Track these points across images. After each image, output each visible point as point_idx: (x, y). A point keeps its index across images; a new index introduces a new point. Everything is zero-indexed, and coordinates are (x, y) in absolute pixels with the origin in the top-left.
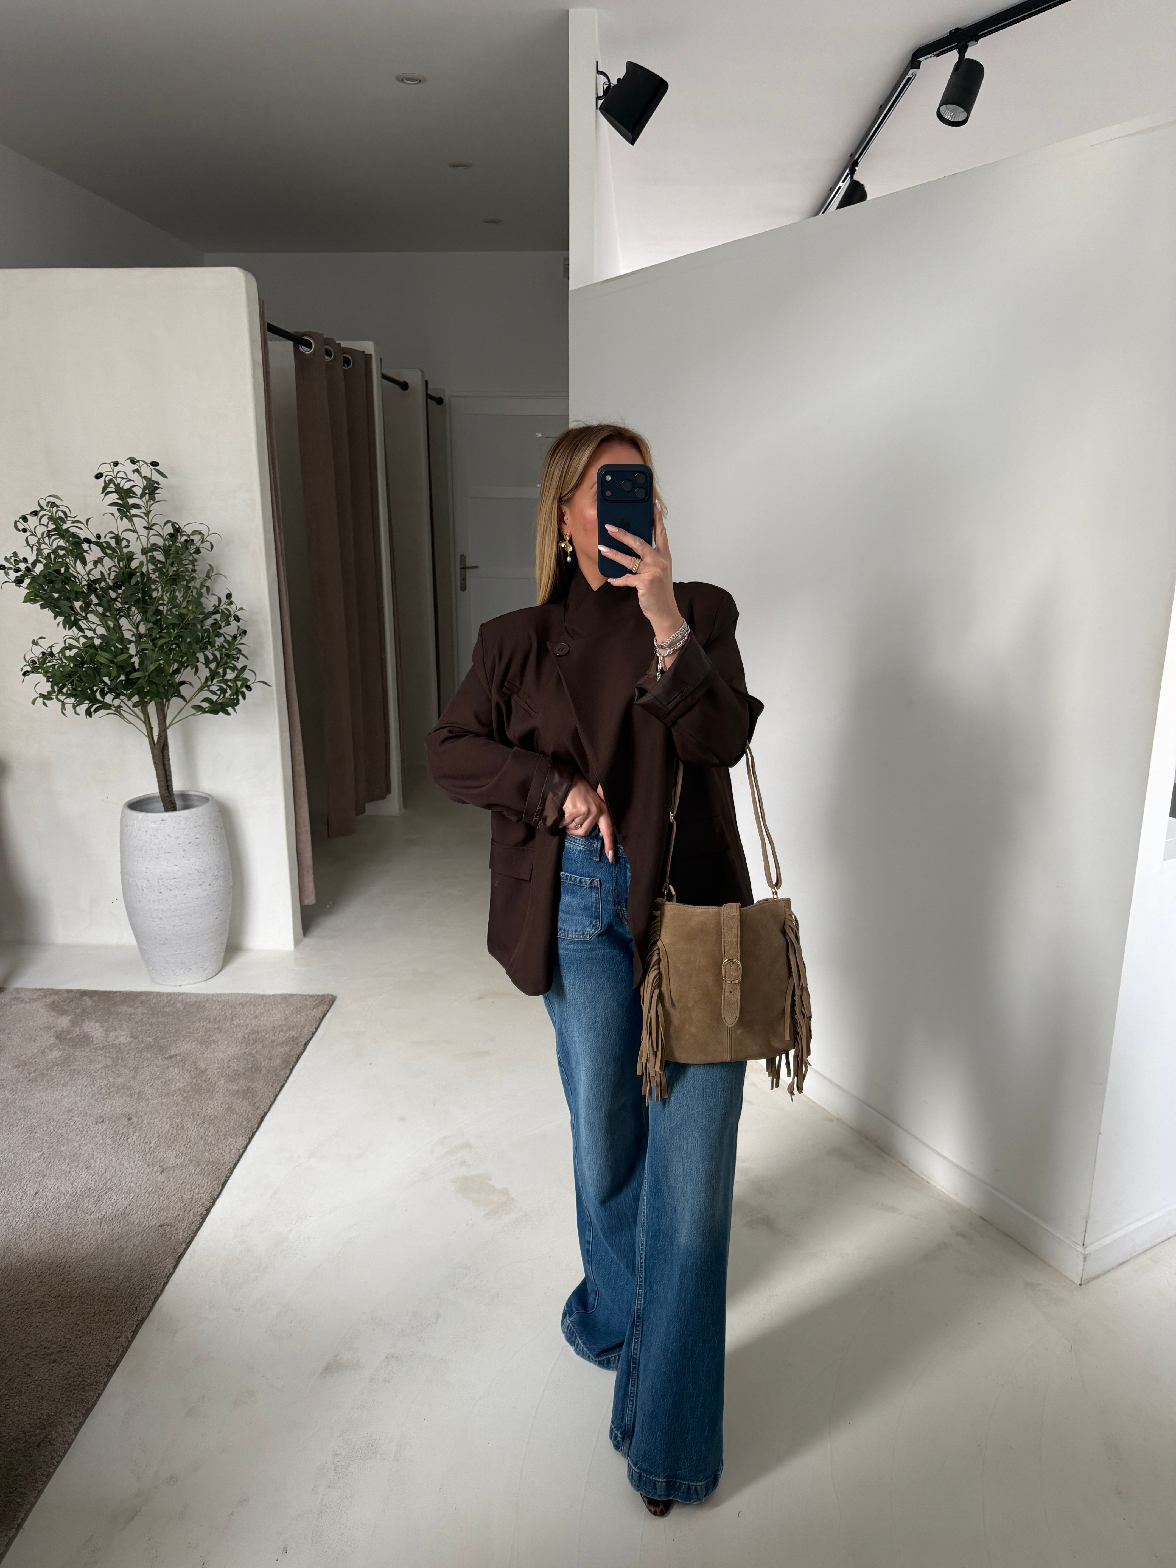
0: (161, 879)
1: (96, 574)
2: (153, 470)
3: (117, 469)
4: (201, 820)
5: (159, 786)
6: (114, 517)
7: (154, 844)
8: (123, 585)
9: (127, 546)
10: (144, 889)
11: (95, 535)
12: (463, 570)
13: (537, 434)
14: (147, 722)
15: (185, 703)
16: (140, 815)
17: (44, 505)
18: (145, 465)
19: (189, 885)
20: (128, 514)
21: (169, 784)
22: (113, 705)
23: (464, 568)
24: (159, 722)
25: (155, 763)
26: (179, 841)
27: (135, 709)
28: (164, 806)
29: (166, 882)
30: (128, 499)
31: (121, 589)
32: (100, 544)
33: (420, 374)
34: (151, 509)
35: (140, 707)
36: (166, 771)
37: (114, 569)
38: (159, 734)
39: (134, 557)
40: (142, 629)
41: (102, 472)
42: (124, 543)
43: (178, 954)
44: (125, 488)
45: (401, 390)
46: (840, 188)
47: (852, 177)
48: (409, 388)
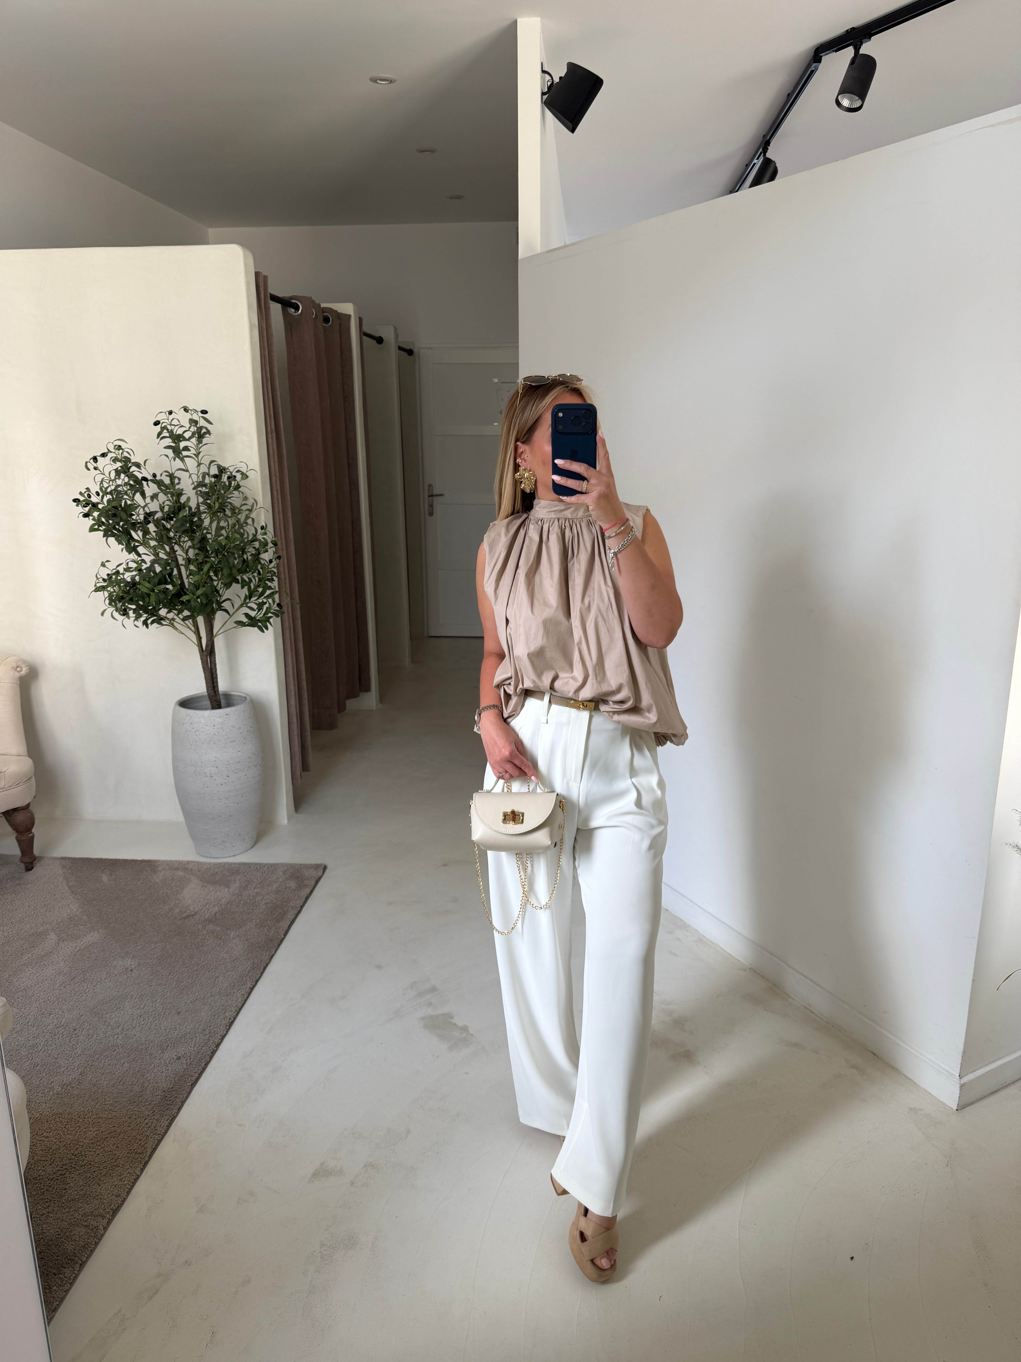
1: (154, 506)
2: (201, 418)
3: (171, 417)
4: (240, 717)
5: (207, 687)
6: (168, 458)
8: (174, 517)
9: (179, 483)
11: (152, 475)
12: (431, 498)
14: (196, 632)
15: (229, 616)
16: (190, 712)
17: (112, 449)
18: (195, 413)
20: (180, 455)
21: (215, 685)
22: (168, 619)
23: (431, 496)
24: (206, 633)
25: (203, 667)
27: (186, 622)
28: (211, 704)
30: (180, 443)
31: (172, 520)
32: (156, 482)
33: (392, 329)
34: (200, 451)
35: (190, 620)
36: (212, 674)
37: (168, 503)
38: (207, 643)
39: (183, 493)
40: (191, 553)
41: (159, 420)
42: (176, 481)
44: (177, 434)
45: (377, 345)
46: (755, 164)
47: (765, 155)
48: (384, 342)
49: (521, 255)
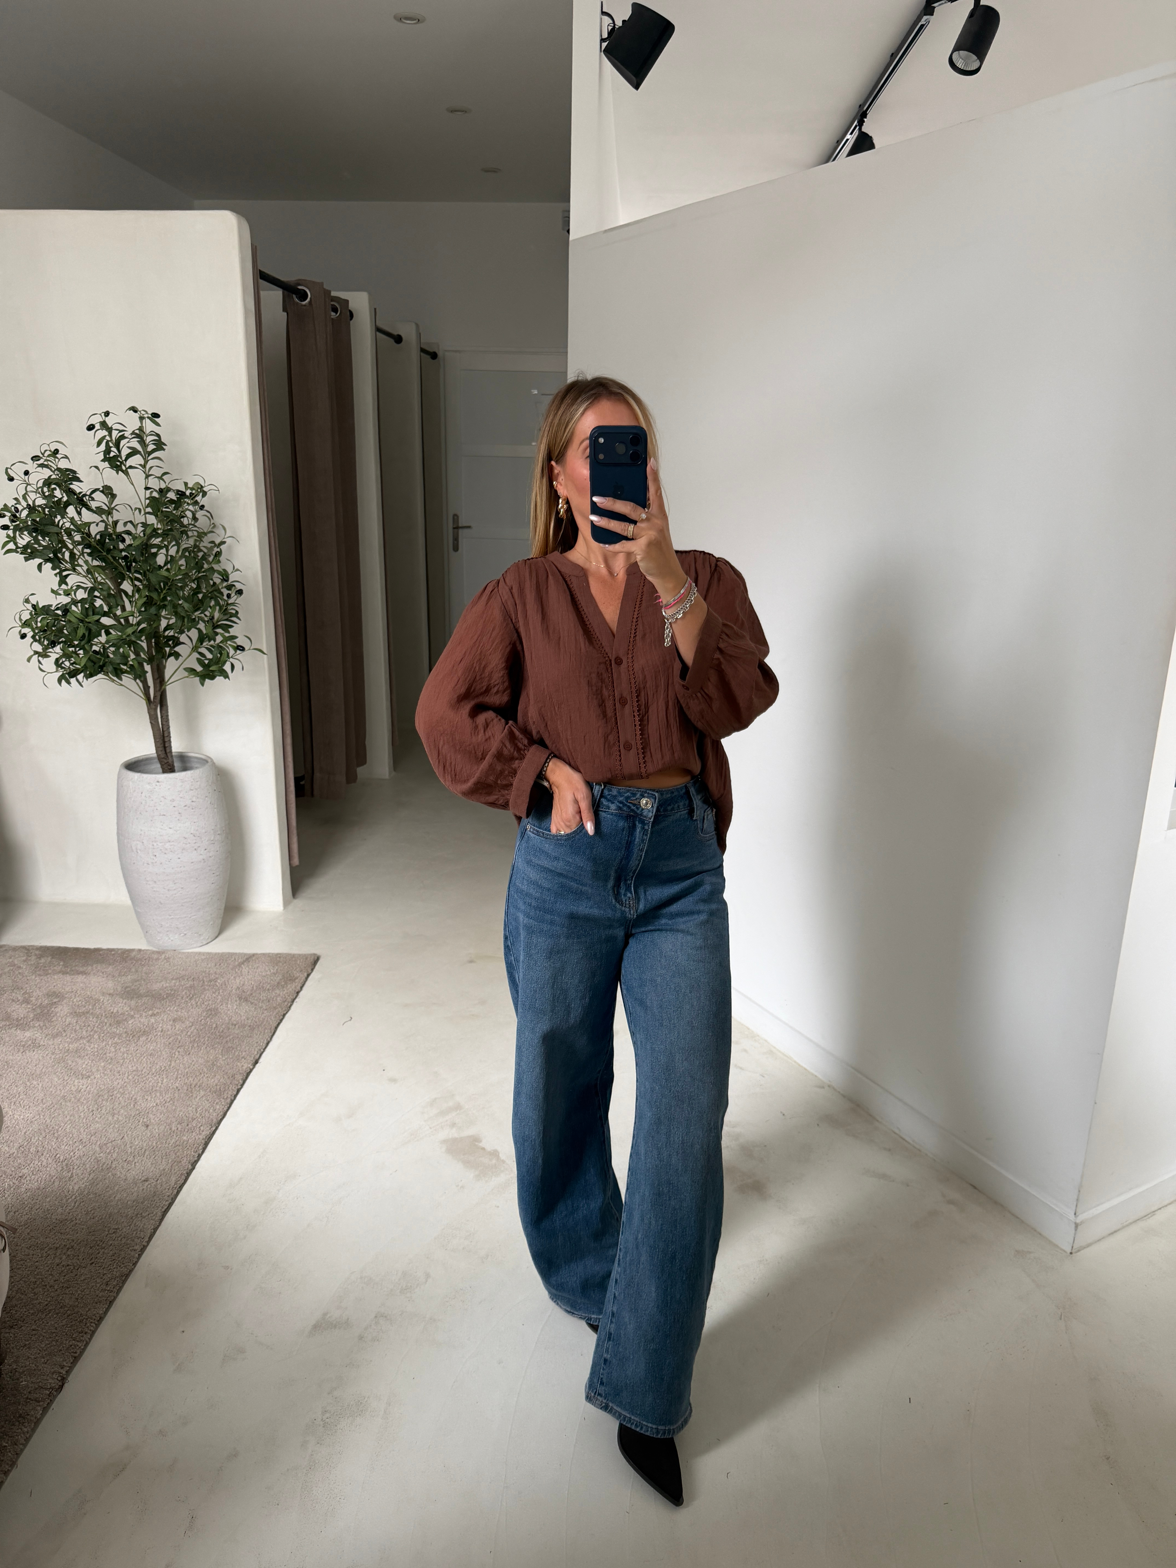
0: (155, 842)
4: (198, 783)
5: (156, 748)
7: (149, 806)
10: (138, 851)
12: (456, 530)
13: (532, 391)
14: (142, 683)
15: (180, 665)
16: (135, 776)
19: (184, 849)
21: (167, 746)
23: (457, 528)
24: (155, 681)
25: (151, 723)
26: (174, 804)
28: (161, 767)
29: (160, 844)
33: (414, 326)
36: (163, 732)
38: (155, 693)
43: (172, 918)
45: (395, 344)
46: (848, 140)
47: (860, 129)
48: (402, 343)
49: (572, 237)
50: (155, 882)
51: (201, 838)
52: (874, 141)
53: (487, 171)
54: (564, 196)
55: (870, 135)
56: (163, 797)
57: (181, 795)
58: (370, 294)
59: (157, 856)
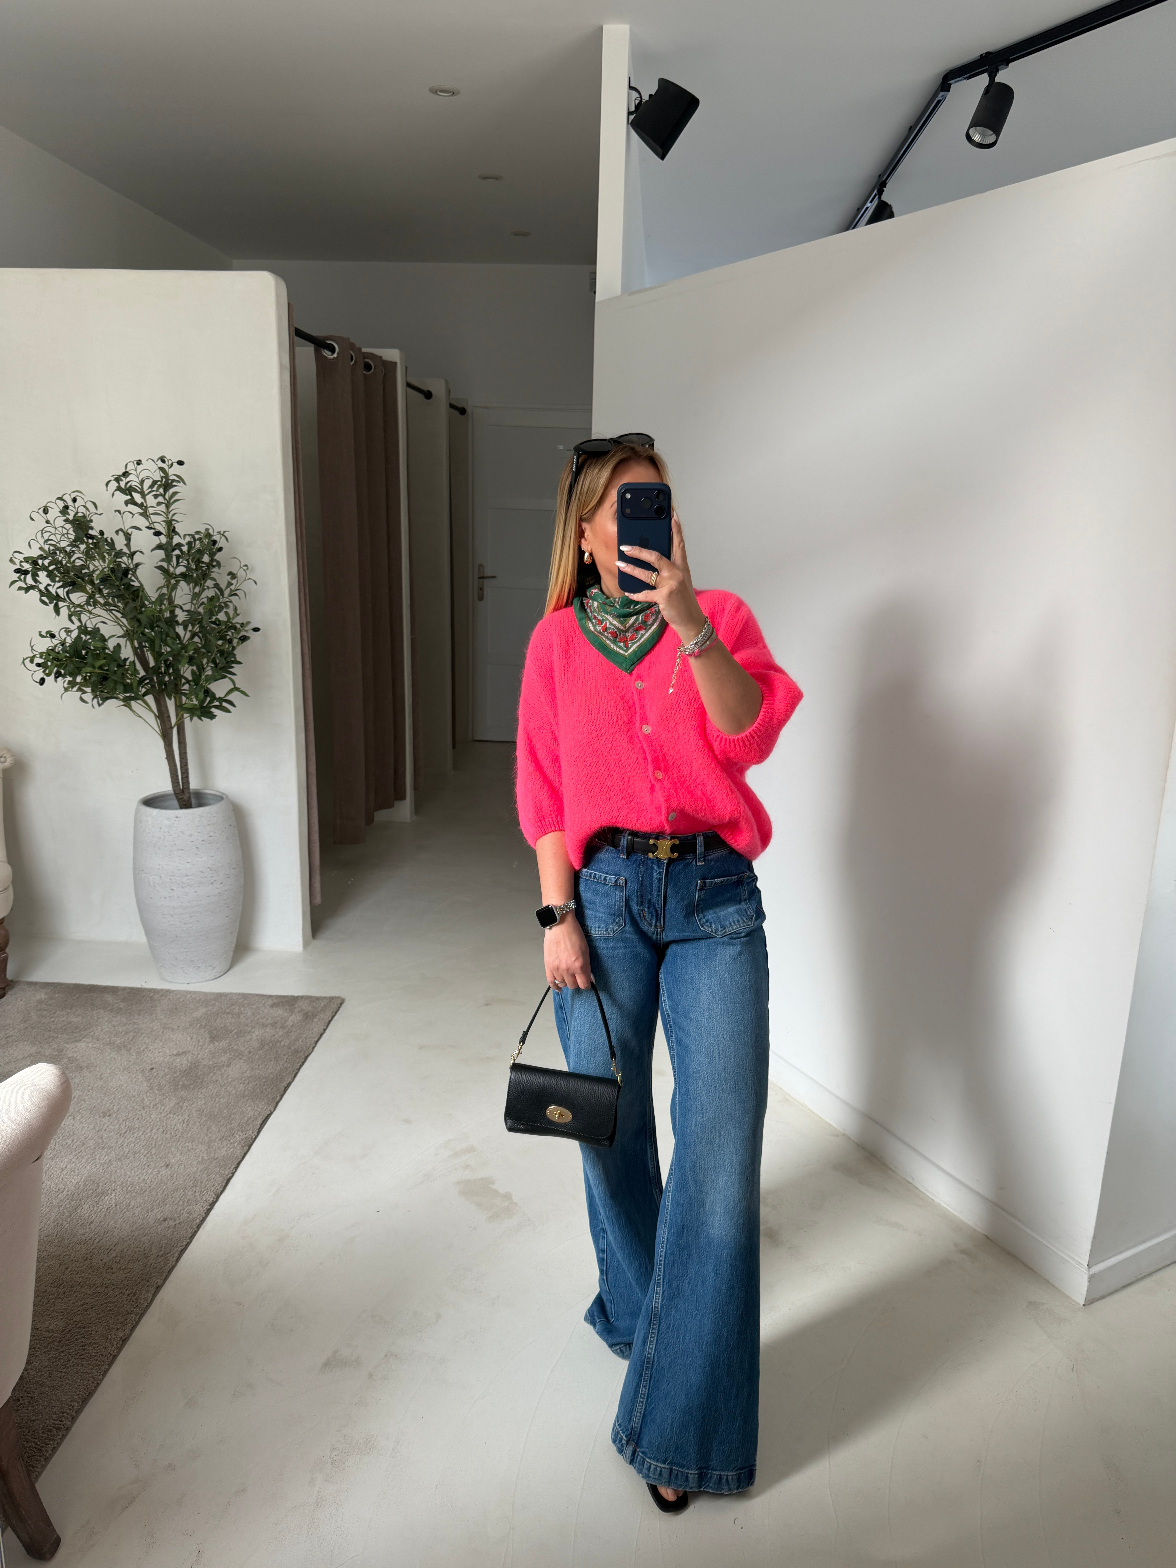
0: (174, 876)
4: (215, 818)
5: (174, 784)
7: (167, 841)
10: (156, 886)
12: (481, 580)
13: (558, 446)
16: (155, 812)
19: (200, 883)
21: (185, 783)
26: (193, 838)
28: (179, 803)
29: (178, 879)
33: (443, 382)
43: (187, 951)
45: (425, 400)
46: (867, 208)
47: (880, 197)
48: (433, 397)
49: (598, 297)
50: (172, 915)
51: (217, 872)
52: (893, 210)
53: (516, 234)
54: (592, 259)
55: (890, 204)
56: (181, 832)
57: (199, 831)
58: (401, 350)
59: (175, 889)
